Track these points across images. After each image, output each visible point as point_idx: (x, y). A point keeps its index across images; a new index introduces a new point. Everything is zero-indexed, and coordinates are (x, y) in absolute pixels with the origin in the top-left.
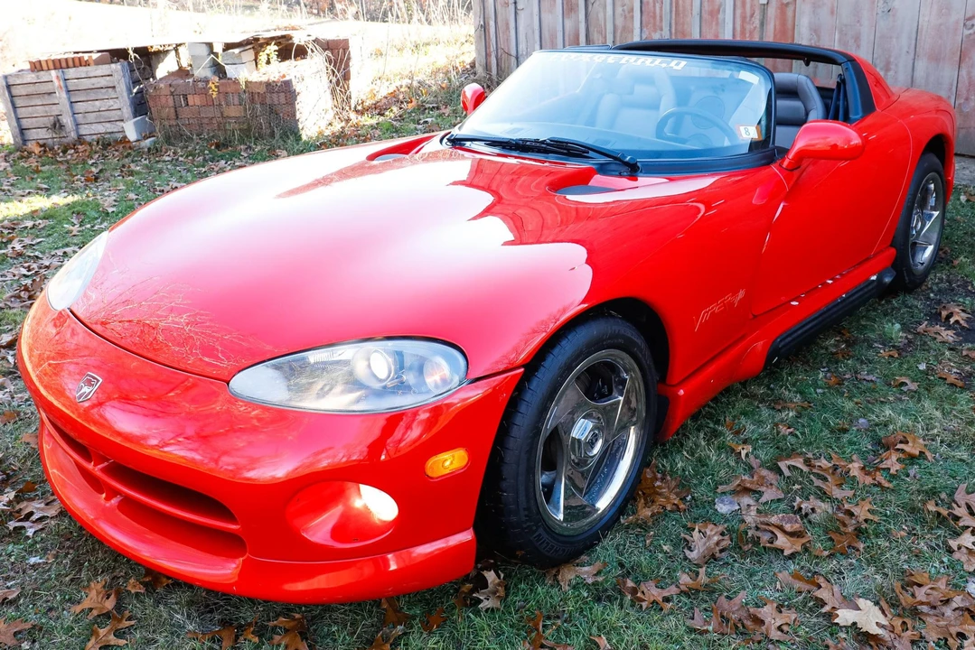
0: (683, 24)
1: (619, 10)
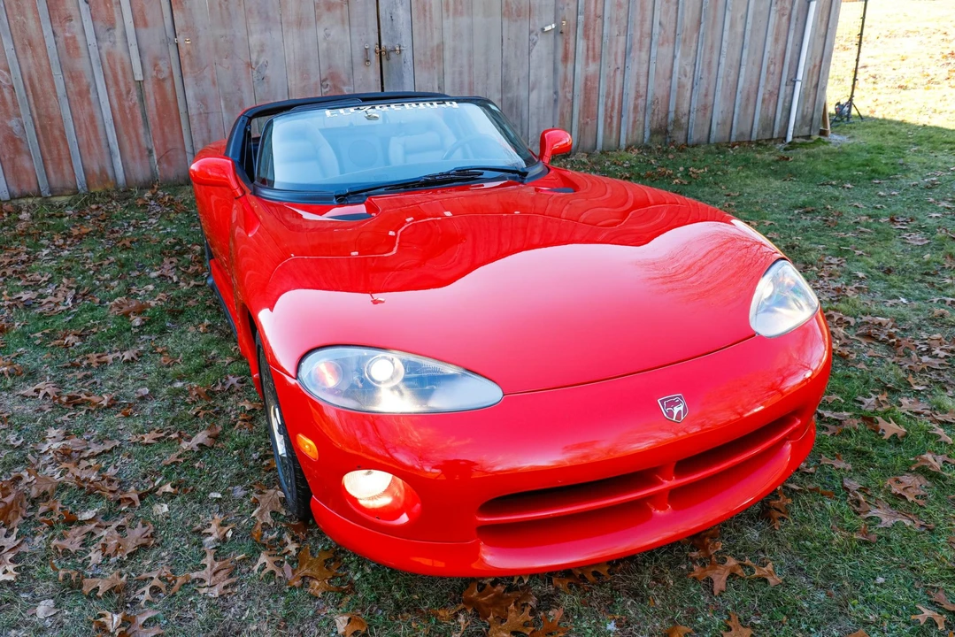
0: (47, 107)
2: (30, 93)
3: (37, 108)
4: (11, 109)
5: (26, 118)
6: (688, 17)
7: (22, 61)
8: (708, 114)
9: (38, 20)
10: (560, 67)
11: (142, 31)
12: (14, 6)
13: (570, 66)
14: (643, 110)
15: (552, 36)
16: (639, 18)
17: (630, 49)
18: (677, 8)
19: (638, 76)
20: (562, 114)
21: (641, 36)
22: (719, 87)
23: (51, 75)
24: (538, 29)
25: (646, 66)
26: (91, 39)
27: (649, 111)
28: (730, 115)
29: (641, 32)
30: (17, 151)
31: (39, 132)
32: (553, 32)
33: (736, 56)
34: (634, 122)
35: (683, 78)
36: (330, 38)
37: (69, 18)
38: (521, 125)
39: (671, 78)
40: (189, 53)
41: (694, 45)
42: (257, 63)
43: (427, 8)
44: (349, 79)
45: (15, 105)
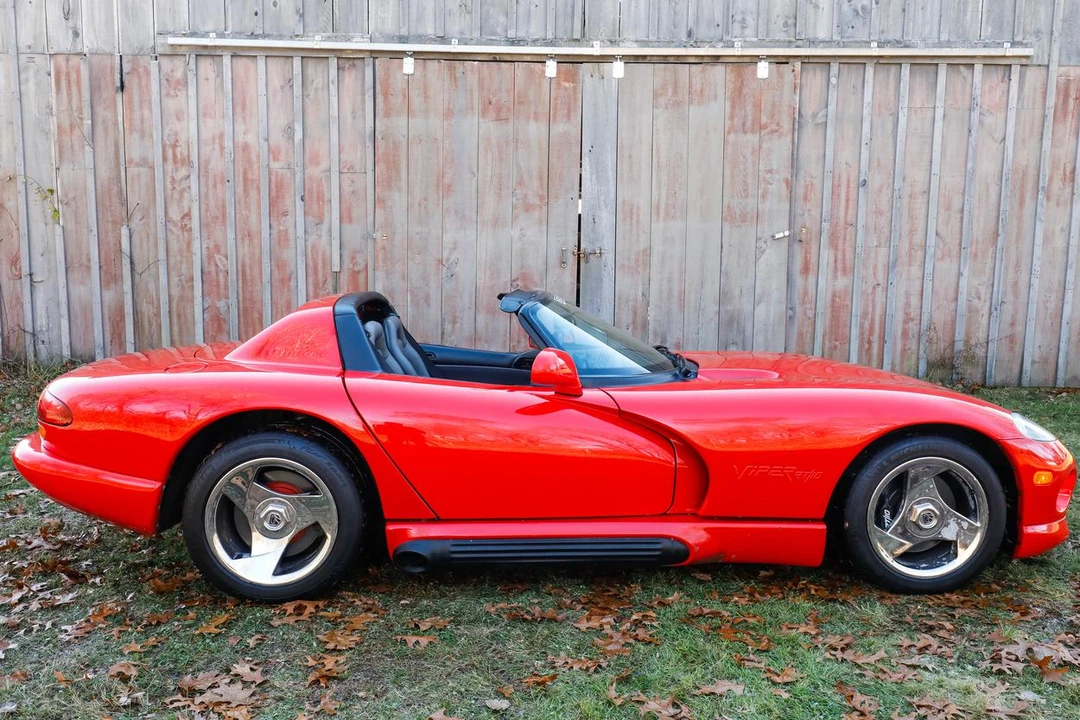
0: (252, 292)
1: (175, 279)
2: (240, 278)
3: (243, 292)
4: (222, 291)
5: (233, 300)
6: (980, 227)
7: (240, 250)
8: (1018, 349)
9: (259, 215)
10: (799, 280)
11: (347, 228)
12: (243, 202)
13: (812, 279)
14: (916, 336)
15: (785, 244)
16: (906, 228)
17: (896, 260)
18: (962, 218)
19: (908, 295)
20: (801, 335)
21: (911, 248)
22: (1032, 314)
23: (261, 262)
24: (767, 236)
25: (918, 284)
26: (300, 232)
27: (924, 339)
28: (1054, 352)
29: (910, 243)
30: (220, 329)
31: (241, 313)
32: (786, 240)
33: (1057, 276)
34: (904, 350)
35: (975, 302)
36: (525, 239)
37: (285, 214)
38: (743, 343)
39: (956, 299)
40: (384, 248)
41: (989, 261)
42: (448, 260)
43: (634, 211)
44: (542, 280)
45: (226, 288)
